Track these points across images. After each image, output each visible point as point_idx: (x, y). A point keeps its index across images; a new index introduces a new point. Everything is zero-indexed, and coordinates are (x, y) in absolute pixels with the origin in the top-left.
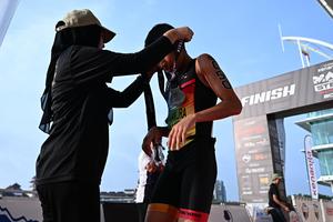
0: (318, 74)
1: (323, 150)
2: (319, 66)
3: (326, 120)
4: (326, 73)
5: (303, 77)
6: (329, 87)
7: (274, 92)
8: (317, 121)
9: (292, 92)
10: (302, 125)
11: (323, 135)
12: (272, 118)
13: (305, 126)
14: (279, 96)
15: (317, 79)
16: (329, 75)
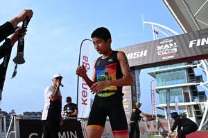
0: (160, 45)
1: (162, 89)
2: (160, 40)
3: (164, 72)
4: (164, 44)
6: (165, 53)
7: (135, 54)
8: (160, 73)
9: (145, 55)
10: (151, 74)
11: (162, 81)
13: (153, 75)
14: (138, 56)
15: (159, 48)
16: (167, 46)
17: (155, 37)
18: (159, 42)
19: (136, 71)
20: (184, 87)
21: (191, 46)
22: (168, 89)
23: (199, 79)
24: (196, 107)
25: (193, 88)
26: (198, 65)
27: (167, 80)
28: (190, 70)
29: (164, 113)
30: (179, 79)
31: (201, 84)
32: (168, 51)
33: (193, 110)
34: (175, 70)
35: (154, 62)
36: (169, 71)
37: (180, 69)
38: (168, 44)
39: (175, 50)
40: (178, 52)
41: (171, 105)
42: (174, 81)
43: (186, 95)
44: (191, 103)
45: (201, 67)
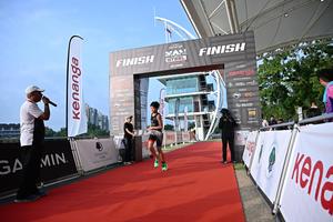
2: (169, 45)
3: (176, 79)
4: (173, 50)
5: (160, 50)
7: (140, 59)
8: (171, 79)
9: (152, 60)
10: (160, 80)
11: (173, 88)
12: (137, 77)
13: (163, 82)
15: (168, 54)
16: (176, 52)
17: (168, 40)
19: (142, 80)
20: (194, 96)
21: (201, 54)
22: (178, 98)
23: (210, 88)
24: (205, 116)
25: (204, 96)
26: (210, 73)
27: (178, 88)
28: (202, 78)
29: (173, 123)
30: (189, 87)
31: (212, 93)
32: (177, 58)
33: (202, 120)
34: (186, 77)
35: (161, 70)
36: (181, 78)
37: (192, 77)
38: (178, 50)
39: (185, 57)
40: (188, 60)
41: (180, 115)
42: (185, 90)
43: (196, 104)
44: (201, 113)
45: (213, 75)
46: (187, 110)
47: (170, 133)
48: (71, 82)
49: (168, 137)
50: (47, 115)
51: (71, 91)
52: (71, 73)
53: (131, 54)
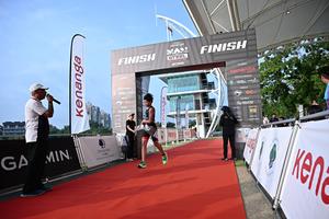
1: (173, 96)
2: (170, 43)
3: (177, 77)
4: (174, 48)
6: (175, 58)
7: (141, 57)
8: (172, 77)
9: (153, 59)
10: (162, 79)
11: (174, 87)
12: (139, 75)
13: (164, 80)
14: (145, 60)
15: (169, 52)
16: (177, 50)
18: (169, 45)
19: (144, 78)
20: (195, 94)
21: (202, 52)
22: (179, 96)
23: (211, 86)
24: (206, 114)
25: (205, 94)
26: (211, 71)
27: (179, 86)
28: (203, 76)
29: (174, 121)
30: (190, 85)
31: (213, 91)
32: (178, 56)
33: (203, 118)
34: (187, 75)
35: (163, 68)
36: (182, 76)
37: (192, 75)
38: (179, 48)
39: (186, 55)
40: (189, 58)
42: (187, 88)
43: (197, 102)
44: (202, 111)
45: (214, 73)
46: (188, 108)
47: (171, 131)
48: (74, 80)
49: (170, 134)
50: (51, 112)
51: (74, 89)
52: (74, 72)
53: (133, 52)
